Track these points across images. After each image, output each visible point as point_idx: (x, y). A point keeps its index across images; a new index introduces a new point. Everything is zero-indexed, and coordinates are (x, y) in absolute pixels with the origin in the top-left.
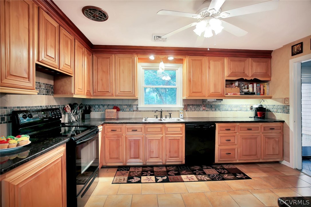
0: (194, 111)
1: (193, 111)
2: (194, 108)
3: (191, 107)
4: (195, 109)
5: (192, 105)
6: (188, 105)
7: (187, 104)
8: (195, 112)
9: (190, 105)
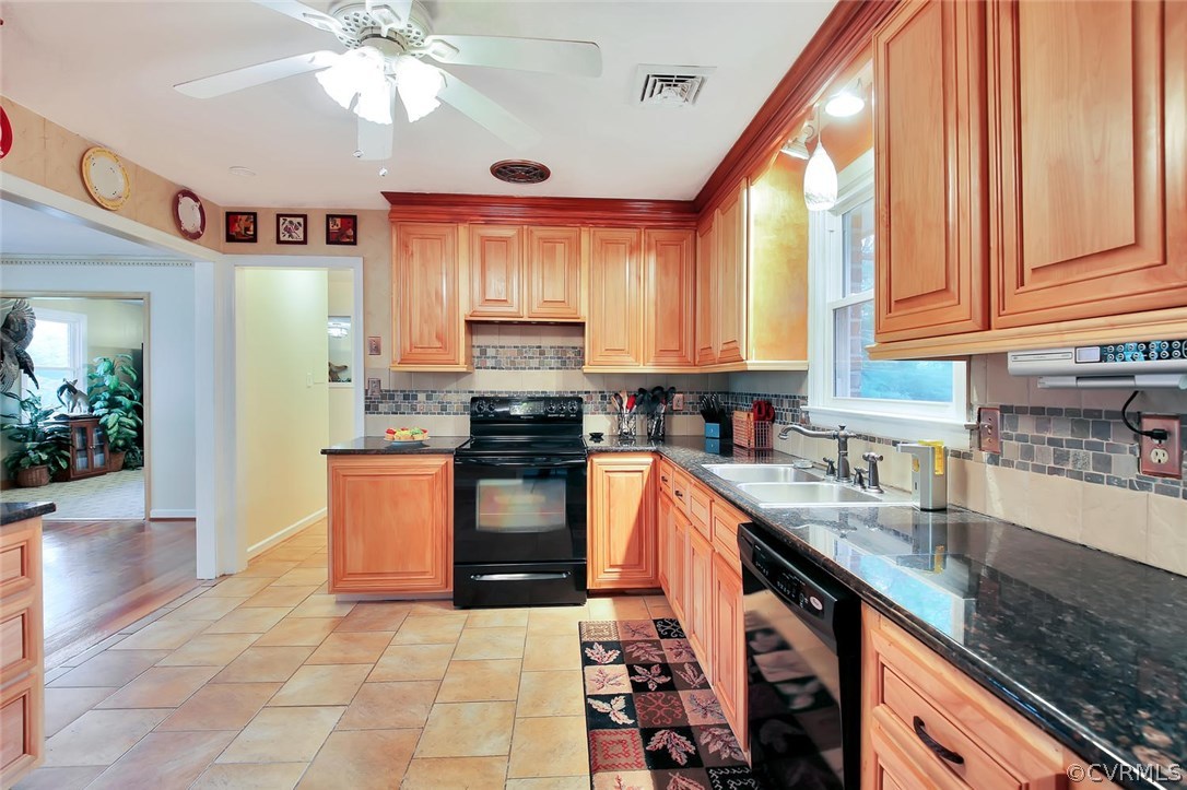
0: (1053, 471)
1: (1039, 469)
2: (1051, 442)
3: (1026, 426)
4: (1061, 458)
5: (1037, 411)
6: (1004, 409)
7: (998, 404)
8: (1062, 481)
9: (1021, 410)
